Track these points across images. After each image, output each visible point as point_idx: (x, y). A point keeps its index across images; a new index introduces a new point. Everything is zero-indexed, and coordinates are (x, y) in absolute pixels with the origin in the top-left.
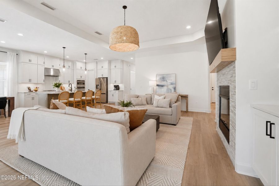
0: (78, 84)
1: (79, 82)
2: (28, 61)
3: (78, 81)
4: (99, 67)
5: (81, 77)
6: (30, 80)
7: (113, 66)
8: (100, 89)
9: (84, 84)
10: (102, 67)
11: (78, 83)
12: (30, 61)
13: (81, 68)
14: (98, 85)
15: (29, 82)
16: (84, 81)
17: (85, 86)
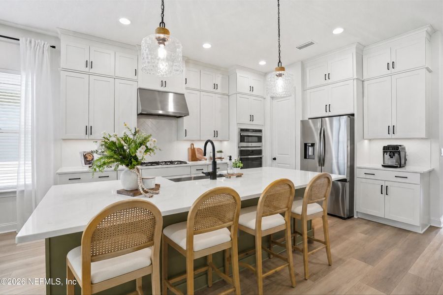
0: (241, 141)
1: (244, 136)
2: (82, 67)
3: (242, 130)
4: (315, 77)
5: (252, 118)
6: (89, 131)
7: (375, 66)
8: (322, 162)
9: (260, 139)
10: (327, 77)
11: (242, 139)
12: (89, 64)
13: (252, 89)
14: (313, 145)
15: (87, 137)
16: (260, 131)
17: (263, 149)
